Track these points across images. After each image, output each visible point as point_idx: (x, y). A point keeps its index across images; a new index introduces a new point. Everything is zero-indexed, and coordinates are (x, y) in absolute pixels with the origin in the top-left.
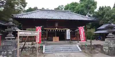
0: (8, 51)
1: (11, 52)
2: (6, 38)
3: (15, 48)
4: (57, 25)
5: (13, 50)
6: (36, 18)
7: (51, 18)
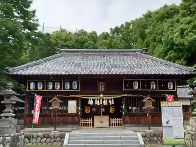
0: (6, 137)
1: (9, 138)
2: (2, 115)
3: (15, 132)
4: (102, 87)
5: (12, 135)
6: (55, 73)
7: (87, 73)
